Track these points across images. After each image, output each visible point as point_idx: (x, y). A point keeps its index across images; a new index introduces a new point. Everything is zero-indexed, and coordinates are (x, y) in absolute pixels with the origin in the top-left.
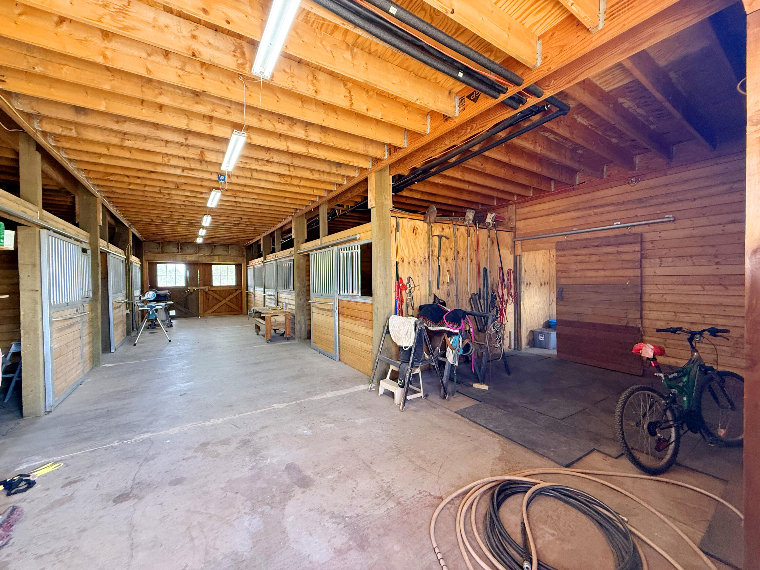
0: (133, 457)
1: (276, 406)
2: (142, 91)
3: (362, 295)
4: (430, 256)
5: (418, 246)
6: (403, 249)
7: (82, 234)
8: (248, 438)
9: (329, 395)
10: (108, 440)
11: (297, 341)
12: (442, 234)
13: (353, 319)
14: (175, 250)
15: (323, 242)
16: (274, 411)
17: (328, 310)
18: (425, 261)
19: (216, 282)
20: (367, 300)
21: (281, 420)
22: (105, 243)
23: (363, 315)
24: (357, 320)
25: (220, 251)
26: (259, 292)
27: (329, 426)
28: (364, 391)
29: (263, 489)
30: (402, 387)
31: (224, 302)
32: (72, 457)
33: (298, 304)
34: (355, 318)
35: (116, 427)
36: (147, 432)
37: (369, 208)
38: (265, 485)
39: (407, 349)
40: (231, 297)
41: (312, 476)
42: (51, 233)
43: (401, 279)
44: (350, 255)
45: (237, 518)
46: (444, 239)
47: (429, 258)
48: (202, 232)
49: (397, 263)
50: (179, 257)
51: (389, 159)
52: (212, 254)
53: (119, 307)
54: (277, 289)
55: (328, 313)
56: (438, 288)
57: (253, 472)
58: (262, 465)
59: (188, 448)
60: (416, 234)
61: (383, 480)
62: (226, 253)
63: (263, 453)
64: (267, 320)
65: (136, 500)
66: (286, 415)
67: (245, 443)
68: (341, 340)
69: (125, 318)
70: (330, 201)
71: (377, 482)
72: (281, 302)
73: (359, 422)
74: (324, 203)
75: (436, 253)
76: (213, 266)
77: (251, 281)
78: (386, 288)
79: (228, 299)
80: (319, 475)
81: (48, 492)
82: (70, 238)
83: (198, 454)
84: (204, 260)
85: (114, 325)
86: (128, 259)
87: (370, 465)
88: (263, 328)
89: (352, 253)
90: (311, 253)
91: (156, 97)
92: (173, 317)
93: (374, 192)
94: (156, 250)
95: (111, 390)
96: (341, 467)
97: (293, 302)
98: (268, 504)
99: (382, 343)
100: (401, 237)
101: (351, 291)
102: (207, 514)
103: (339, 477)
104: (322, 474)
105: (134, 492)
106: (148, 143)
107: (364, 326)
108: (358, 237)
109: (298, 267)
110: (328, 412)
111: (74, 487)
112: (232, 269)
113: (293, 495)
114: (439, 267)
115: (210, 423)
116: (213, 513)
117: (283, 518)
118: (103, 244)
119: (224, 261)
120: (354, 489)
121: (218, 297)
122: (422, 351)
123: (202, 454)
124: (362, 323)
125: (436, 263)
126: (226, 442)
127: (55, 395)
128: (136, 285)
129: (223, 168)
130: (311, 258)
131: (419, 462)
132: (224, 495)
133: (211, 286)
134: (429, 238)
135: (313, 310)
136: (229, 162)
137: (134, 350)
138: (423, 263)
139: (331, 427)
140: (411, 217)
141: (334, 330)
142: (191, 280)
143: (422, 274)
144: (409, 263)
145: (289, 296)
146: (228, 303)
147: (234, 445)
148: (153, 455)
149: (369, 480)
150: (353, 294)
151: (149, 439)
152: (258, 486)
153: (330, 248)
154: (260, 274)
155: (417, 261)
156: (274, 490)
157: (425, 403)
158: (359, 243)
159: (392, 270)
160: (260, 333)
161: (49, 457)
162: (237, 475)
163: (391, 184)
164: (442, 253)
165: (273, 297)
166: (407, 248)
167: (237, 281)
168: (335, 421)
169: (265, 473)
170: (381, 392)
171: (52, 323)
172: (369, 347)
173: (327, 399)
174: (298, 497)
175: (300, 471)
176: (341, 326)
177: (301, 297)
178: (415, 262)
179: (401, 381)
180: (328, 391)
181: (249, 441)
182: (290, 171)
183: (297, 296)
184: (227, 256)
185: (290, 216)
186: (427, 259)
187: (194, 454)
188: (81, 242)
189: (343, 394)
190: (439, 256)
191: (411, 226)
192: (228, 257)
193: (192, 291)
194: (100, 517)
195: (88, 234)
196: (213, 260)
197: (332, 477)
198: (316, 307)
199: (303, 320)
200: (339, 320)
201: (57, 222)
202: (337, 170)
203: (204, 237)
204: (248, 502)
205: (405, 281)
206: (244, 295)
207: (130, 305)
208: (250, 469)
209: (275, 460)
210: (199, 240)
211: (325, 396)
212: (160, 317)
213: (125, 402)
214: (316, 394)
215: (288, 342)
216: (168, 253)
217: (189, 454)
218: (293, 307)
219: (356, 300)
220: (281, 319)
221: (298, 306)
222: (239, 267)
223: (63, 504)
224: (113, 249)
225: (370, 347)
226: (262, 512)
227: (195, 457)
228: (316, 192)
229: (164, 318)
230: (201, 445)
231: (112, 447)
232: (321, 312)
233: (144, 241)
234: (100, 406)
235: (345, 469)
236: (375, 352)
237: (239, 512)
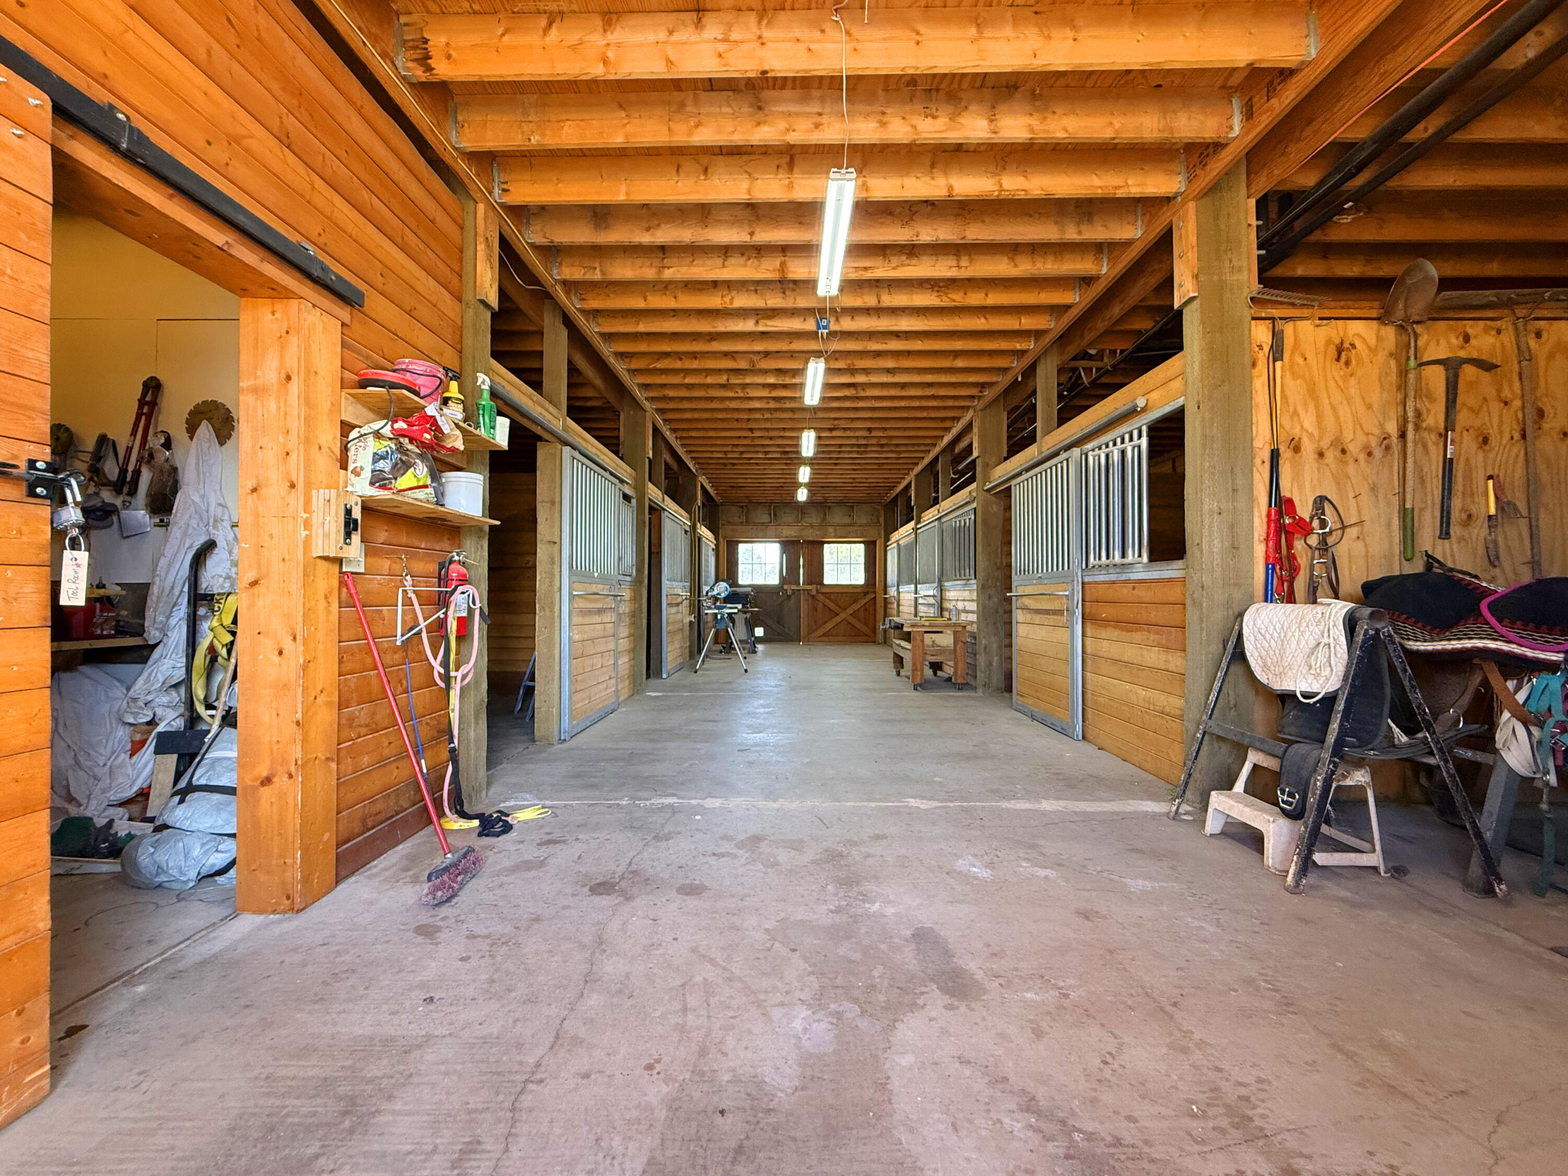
0: (640, 828)
1: (913, 802)
2: (669, 129)
3: (1152, 559)
4: (1410, 427)
5: (1358, 401)
6: (1296, 413)
7: (624, 470)
8: (840, 848)
9: (1048, 805)
10: (615, 795)
11: (980, 693)
12: (1462, 354)
13: (1122, 629)
14: (765, 518)
15: (1044, 449)
16: (907, 810)
17: (1059, 612)
18: (1388, 448)
19: (831, 577)
20: (1171, 570)
21: (920, 831)
22: (660, 493)
23: (1155, 615)
24: (1137, 630)
25: (838, 517)
26: (907, 592)
27: (1042, 873)
28: (1155, 816)
29: (851, 961)
30: (1295, 815)
31: (843, 615)
32: (565, 806)
33: (984, 607)
34: (1129, 625)
35: (635, 778)
36: (673, 795)
37: (1176, 306)
38: (857, 956)
39: (1312, 701)
40: (856, 607)
41: (979, 975)
42: (577, 454)
43: (1290, 502)
44: (1116, 457)
45: (782, 1004)
46: (1469, 371)
47: (1403, 435)
48: (804, 474)
49: (1275, 455)
50: (772, 530)
51: (1245, 130)
52: (823, 525)
53: (678, 605)
54: (940, 581)
55: (1052, 619)
56: (1445, 534)
57: (837, 919)
58: (860, 911)
59: (726, 838)
60: (1347, 363)
61: (1219, 1070)
62: (847, 520)
63: (869, 887)
64: (915, 639)
65: (621, 899)
66: (934, 824)
67: (834, 857)
68: (1089, 686)
69: (687, 629)
70: (1063, 339)
71: (1194, 1066)
72: (947, 610)
73: (1137, 885)
74: (1046, 352)
75: (1435, 416)
76: (826, 546)
77: (892, 575)
78: (1232, 527)
79: (850, 611)
80: (1001, 980)
81: (521, 846)
82: (605, 469)
83: (741, 852)
84: (811, 535)
85: (668, 632)
86: (694, 527)
87: (1168, 1008)
88: (907, 657)
89: (1123, 452)
90: (1013, 483)
91: (690, 134)
92: (759, 640)
93: (1192, 255)
94: (738, 520)
95: (646, 727)
96: (1070, 981)
97: (973, 606)
98: (855, 1000)
99: (1217, 685)
100: (1289, 379)
101: (1117, 554)
102: (725, 969)
103: (1061, 1007)
104: (1010, 982)
105: (623, 884)
106: (697, 266)
107: (1160, 645)
108: (1141, 403)
109: (985, 522)
110: (1043, 842)
111: (552, 848)
112: (859, 550)
113: (920, 1002)
114: (1448, 466)
115: (776, 805)
116: (737, 972)
117: (885, 1050)
118: (654, 493)
119: (844, 537)
120: (1109, 1059)
121: (831, 605)
122: (1380, 714)
123: (747, 855)
124: (1152, 637)
125: (1435, 454)
126: (796, 846)
127: (572, 718)
128: (707, 577)
129: (821, 291)
130: (1016, 494)
131: (1383, 1065)
132: (768, 945)
133: (821, 583)
134: (1403, 373)
135: (1019, 616)
136: (830, 272)
137: (692, 678)
138: (1378, 453)
139: (1046, 877)
140: (1326, 313)
141: (1069, 661)
142: (790, 576)
143: (1374, 489)
144: (1321, 455)
145: (966, 595)
146: (852, 620)
147: (810, 855)
148: (670, 833)
149: (1165, 1050)
150: (1125, 561)
151: (671, 806)
152: (842, 951)
153: (1063, 456)
154: (908, 553)
155: (1353, 448)
156: (876, 973)
157: (1393, 890)
158: (1143, 421)
159: (1257, 476)
160: (902, 673)
161: (541, 799)
162: (801, 914)
163: (1254, 223)
164: (1463, 418)
165: (932, 601)
166: (1311, 408)
167: (867, 579)
168: (1059, 865)
169: (863, 930)
170: (1213, 825)
171: (572, 597)
172: (1174, 703)
173: (1044, 814)
174: (933, 1015)
175: (948, 954)
176: (1089, 650)
177: (992, 591)
178: (1344, 451)
179: (1291, 795)
180: (1047, 798)
181: (841, 855)
182: (959, 267)
183: (982, 589)
184: (849, 525)
185: (967, 408)
186: (1394, 440)
187: (735, 851)
188: (622, 481)
189: (1088, 809)
190: (1450, 424)
191: (1329, 341)
192: (851, 528)
193: (789, 593)
194: (565, 908)
195: (634, 473)
196: (826, 536)
197: (1038, 998)
198: (1025, 608)
199: (995, 646)
200: (1083, 635)
201: (585, 440)
202: (1080, 233)
203: (810, 486)
204: (813, 978)
205: (1304, 510)
206: (880, 603)
207: (696, 607)
208: (832, 912)
209: (890, 910)
210: (802, 495)
211: (1036, 806)
212: (737, 634)
213: (659, 745)
214: (1014, 797)
215: (960, 694)
216: (755, 524)
217: (726, 847)
218: (973, 617)
219: (1134, 576)
220: (946, 640)
221: (983, 612)
222: (871, 547)
223: (529, 869)
224: (670, 505)
225: (1180, 702)
226: (838, 1013)
227: (735, 856)
228: (1028, 322)
229: (744, 637)
230: (748, 838)
231: (618, 805)
232: (1037, 618)
233: (722, 504)
234: (623, 745)
235: (1081, 992)
236: (1194, 714)
237: (787, 993)
